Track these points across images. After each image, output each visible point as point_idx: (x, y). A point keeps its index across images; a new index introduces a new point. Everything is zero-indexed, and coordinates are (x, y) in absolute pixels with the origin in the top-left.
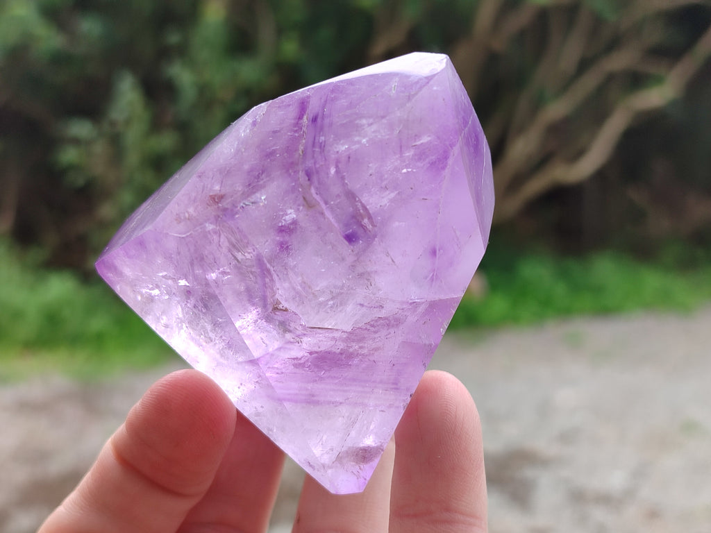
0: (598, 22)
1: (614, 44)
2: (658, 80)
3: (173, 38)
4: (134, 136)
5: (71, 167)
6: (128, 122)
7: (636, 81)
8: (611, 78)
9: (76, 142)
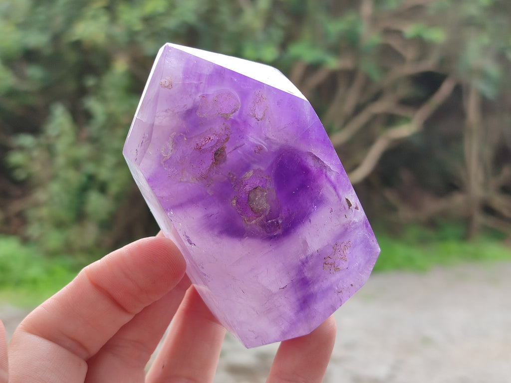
0: (368, 81)
1: (377, 96)
2: (407, 120)
3: (90, 82)
4: (62, 146)
5: (17, 167)
6: (58, 136)
7: (391, 120)
8: (375, 117)
9: (21, 149)
